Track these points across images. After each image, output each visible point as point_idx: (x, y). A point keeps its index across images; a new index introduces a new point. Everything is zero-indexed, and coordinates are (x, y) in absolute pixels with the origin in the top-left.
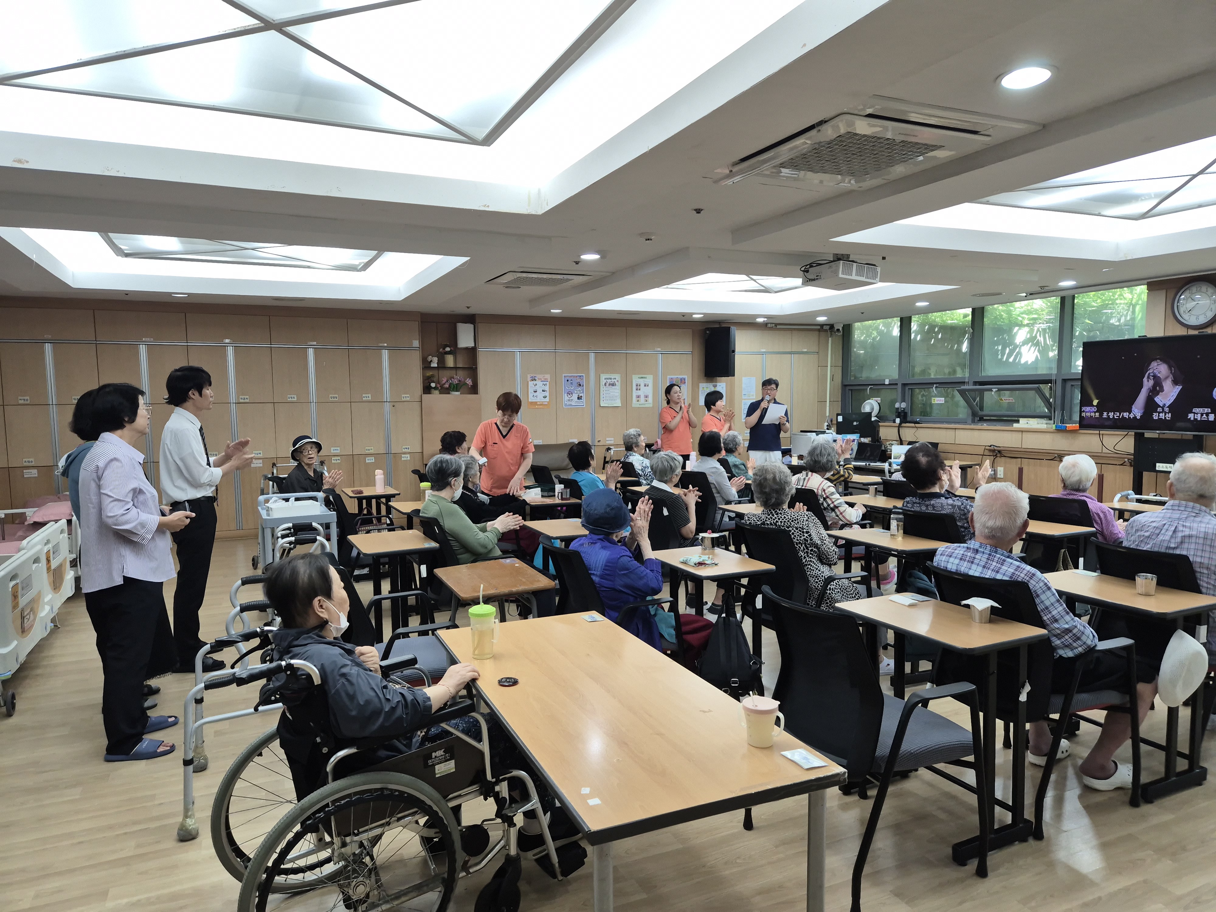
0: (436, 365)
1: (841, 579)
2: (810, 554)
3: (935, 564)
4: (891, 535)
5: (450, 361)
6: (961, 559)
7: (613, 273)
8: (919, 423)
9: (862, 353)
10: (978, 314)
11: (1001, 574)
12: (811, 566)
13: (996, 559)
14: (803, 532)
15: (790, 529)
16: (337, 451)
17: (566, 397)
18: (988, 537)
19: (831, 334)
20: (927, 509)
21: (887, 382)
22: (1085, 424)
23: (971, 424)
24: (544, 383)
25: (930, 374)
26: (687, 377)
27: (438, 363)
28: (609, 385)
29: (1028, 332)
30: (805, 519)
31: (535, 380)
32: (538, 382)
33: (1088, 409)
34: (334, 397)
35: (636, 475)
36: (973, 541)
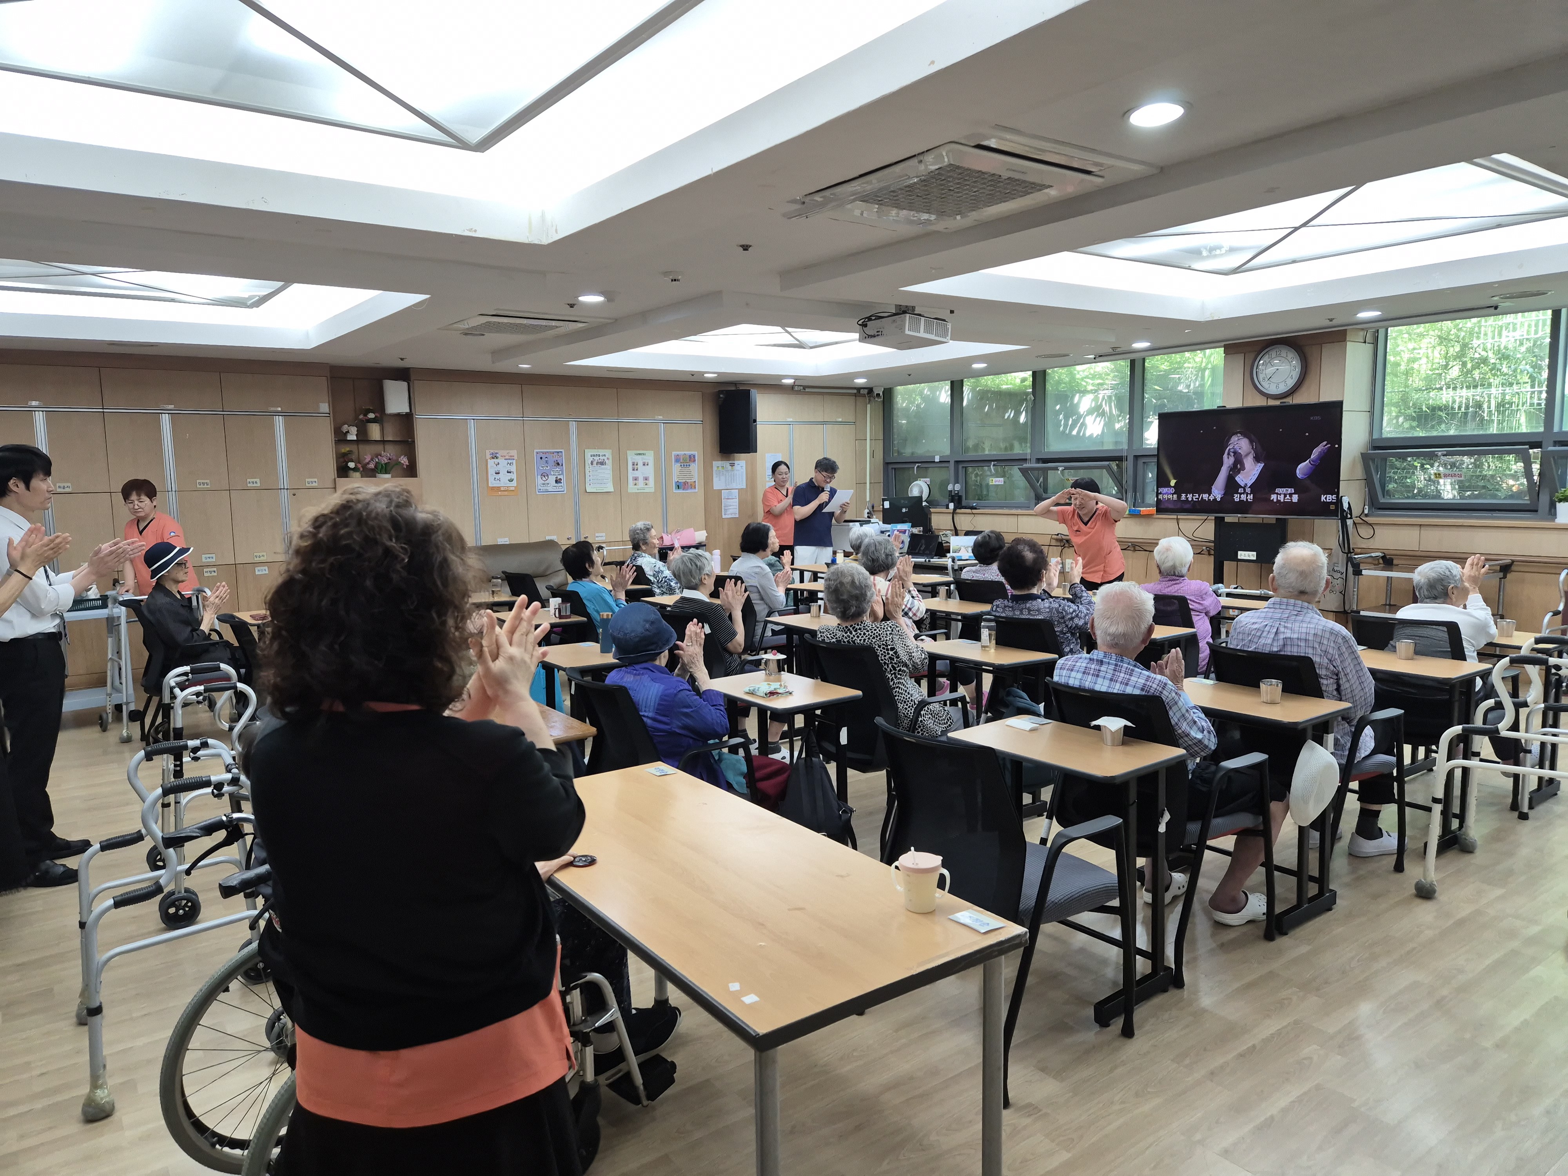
0: (355, 438)
1: (933, 703)
3: (1055, 680)
4: (982, 647)
5: (375, 432)
6: (1084, 673)
7: (616, 320)
8: (976, 509)
9: (904, 424)
10: (1039, 378)
11: (1131, 686)
13: (1123, 669)
14: (888, 650)
16: (211, 560)
17: (540, 481)
18: (1111, 646)
19: (870, 400)
20: (1022, 613)
21: (937, 459)
22: (1162, 508)
24: (510, 461)
25: (984, 449)
26: (698, 453)
27: (357, 435)
28: (597, 463)
29: (1093, 400)
31: (497, 458)
32: (500, 460)
33: (1165, 490)
34: (203, 484)
35: (648, 582)
36: (1096, 651)
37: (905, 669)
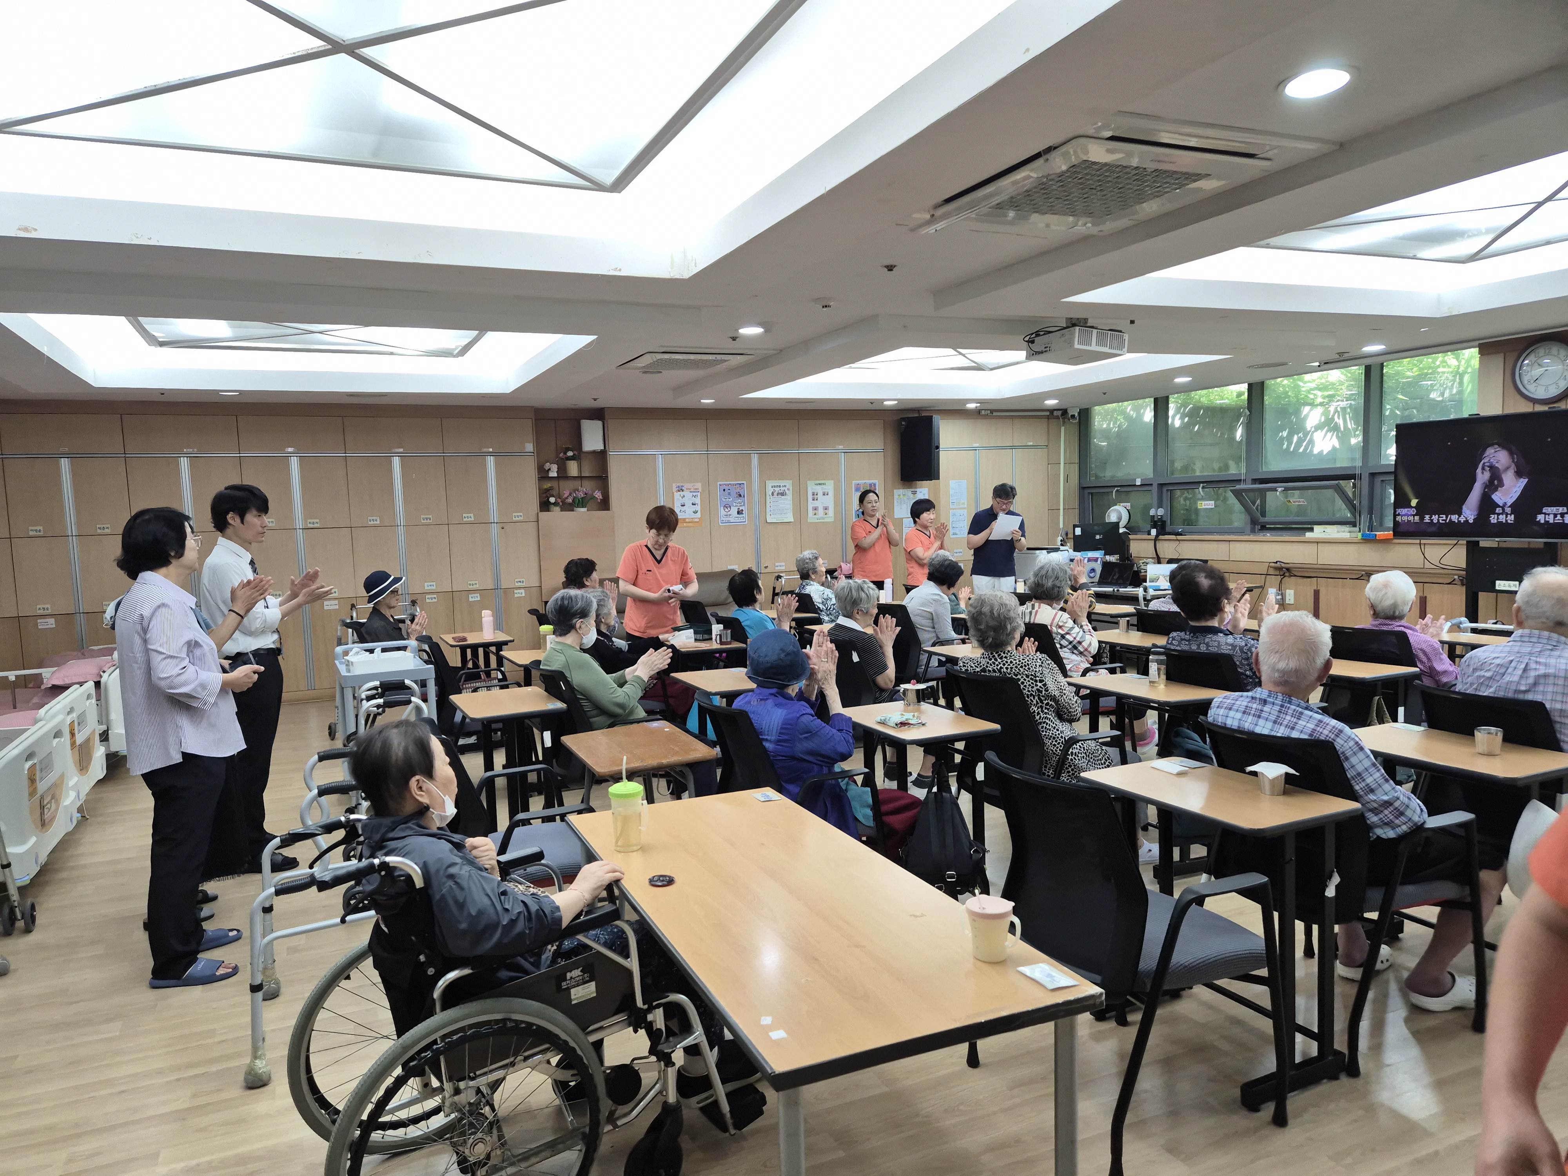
0: (555, 475)
1: (1086, 740)
2: (1046, 708)
3: (1210, 719)
4: (1150, 682)
5: (573, 468)
6: (1244, 713)
7: (781, 350)
8: (1181, 535)
9: (1103, 446)
10: (1256, 391)
11: (1298, 730)
12: (1047, 724)
13: (1290, 711)
14: (1036, 681)
15: (1019, 677)
16: (432, 587)
17: (722, 512)
18: (1278, 683)
19: (1064, 422)
20: (1199, 648)
21: (1138, 482)
22: (1401, 531)
23: (1249, 535)
24: (696, 494)
25: (1194, 471)
26: (878, 482)
27: (558, 472)
28: (778, 494)
29: (1322, 414)
30: (1038, 664)
31: (683, 491)
32: (686, 493)
33: (1404, 511)
34: (427, 519)
35: (816, 610)
36: (1259, 689)
37: (1053, 703)
